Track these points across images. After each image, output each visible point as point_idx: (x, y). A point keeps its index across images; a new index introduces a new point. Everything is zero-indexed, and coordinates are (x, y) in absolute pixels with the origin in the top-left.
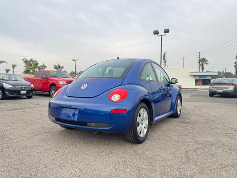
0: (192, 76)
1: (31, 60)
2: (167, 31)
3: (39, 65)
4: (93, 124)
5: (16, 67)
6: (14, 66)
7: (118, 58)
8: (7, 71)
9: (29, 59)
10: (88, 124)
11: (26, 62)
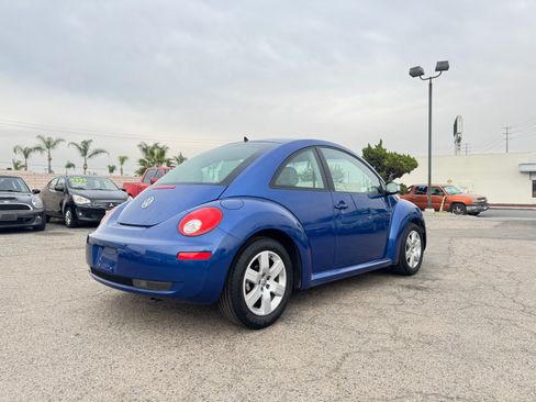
0: (522, 172)
1: (156, 146)
2: (442, 67)
3: (168, 156)
4: (144, 283)
5: (126, 162)
6: (123, 160)
7: (246, 139)
8: (112, 169)
9: (151, 144)
10: (134, 281)
11: (145, 150)
